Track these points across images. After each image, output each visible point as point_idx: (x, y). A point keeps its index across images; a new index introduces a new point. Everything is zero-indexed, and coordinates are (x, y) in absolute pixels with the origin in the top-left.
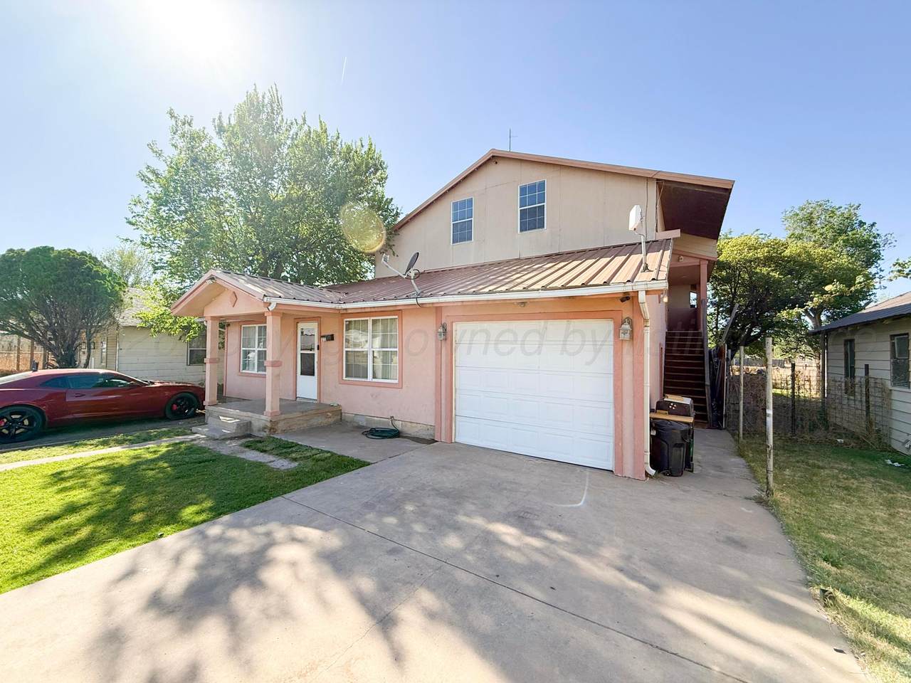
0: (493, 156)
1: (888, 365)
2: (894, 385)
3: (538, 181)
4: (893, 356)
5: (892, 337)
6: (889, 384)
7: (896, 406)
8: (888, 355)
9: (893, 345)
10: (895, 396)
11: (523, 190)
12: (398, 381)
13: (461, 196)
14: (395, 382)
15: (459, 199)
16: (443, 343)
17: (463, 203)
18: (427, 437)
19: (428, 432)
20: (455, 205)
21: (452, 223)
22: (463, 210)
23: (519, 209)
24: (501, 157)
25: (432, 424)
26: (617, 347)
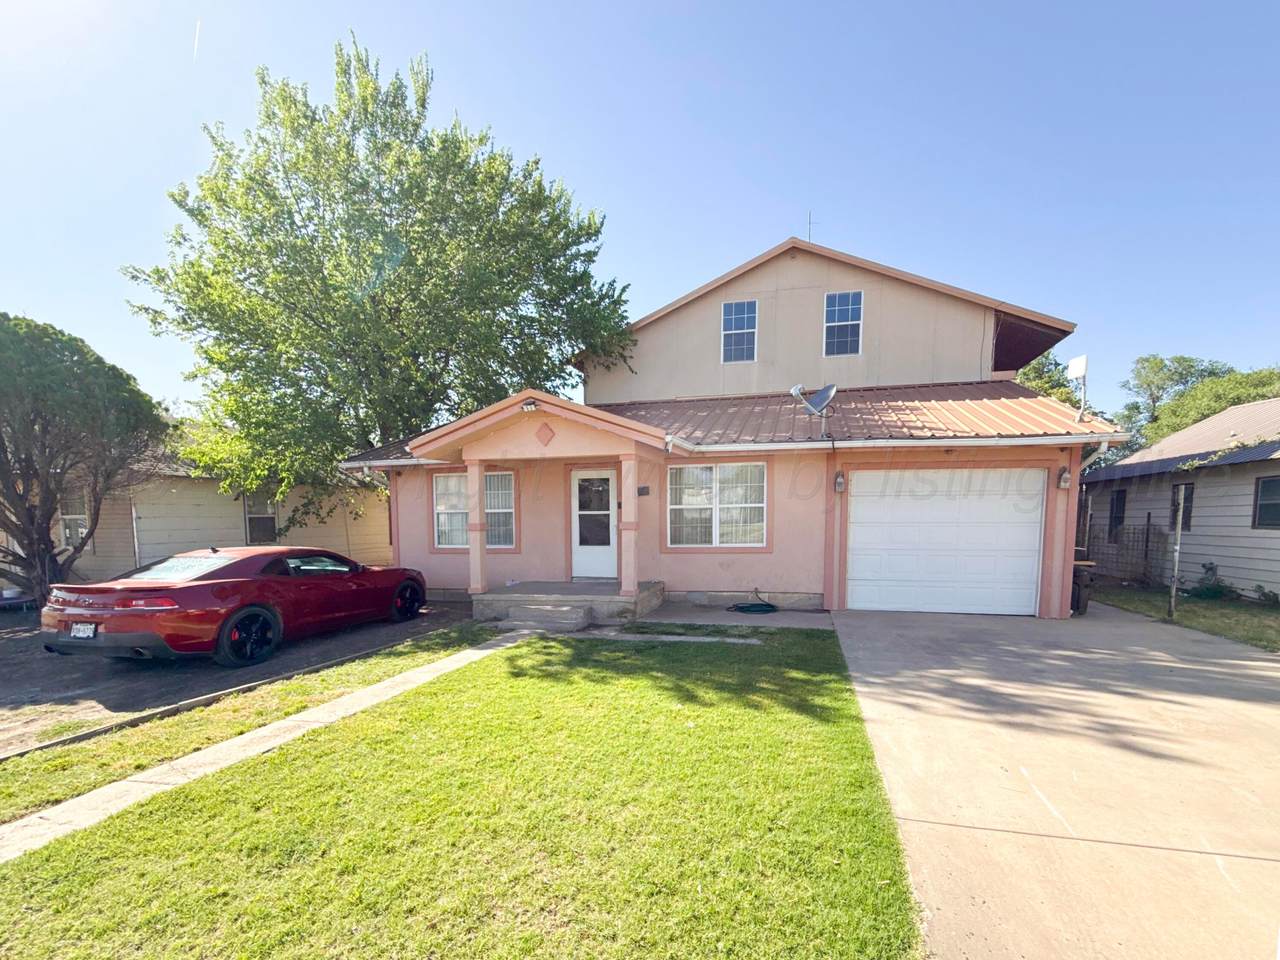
0: (793, 248)
1: (1167, 512)
3: (853, 291)
4: (1172, 505)
5: (1175, 486)
6: (1165, 530)
8: (1169, 504)
11: (831, 300)
12: (765, 544)
13: (738, 295)
14: (760, 545)
15: (734, 300)
16: (838, 496)
17: (740, 307)
18: (810, 608)
19: (812, 602)
20: (728, 307)
21: (723, 333)
22: (741, 317)
23: (825, 325)
24: (804, 250)
25: (820, 591)
26: (1051, 496)
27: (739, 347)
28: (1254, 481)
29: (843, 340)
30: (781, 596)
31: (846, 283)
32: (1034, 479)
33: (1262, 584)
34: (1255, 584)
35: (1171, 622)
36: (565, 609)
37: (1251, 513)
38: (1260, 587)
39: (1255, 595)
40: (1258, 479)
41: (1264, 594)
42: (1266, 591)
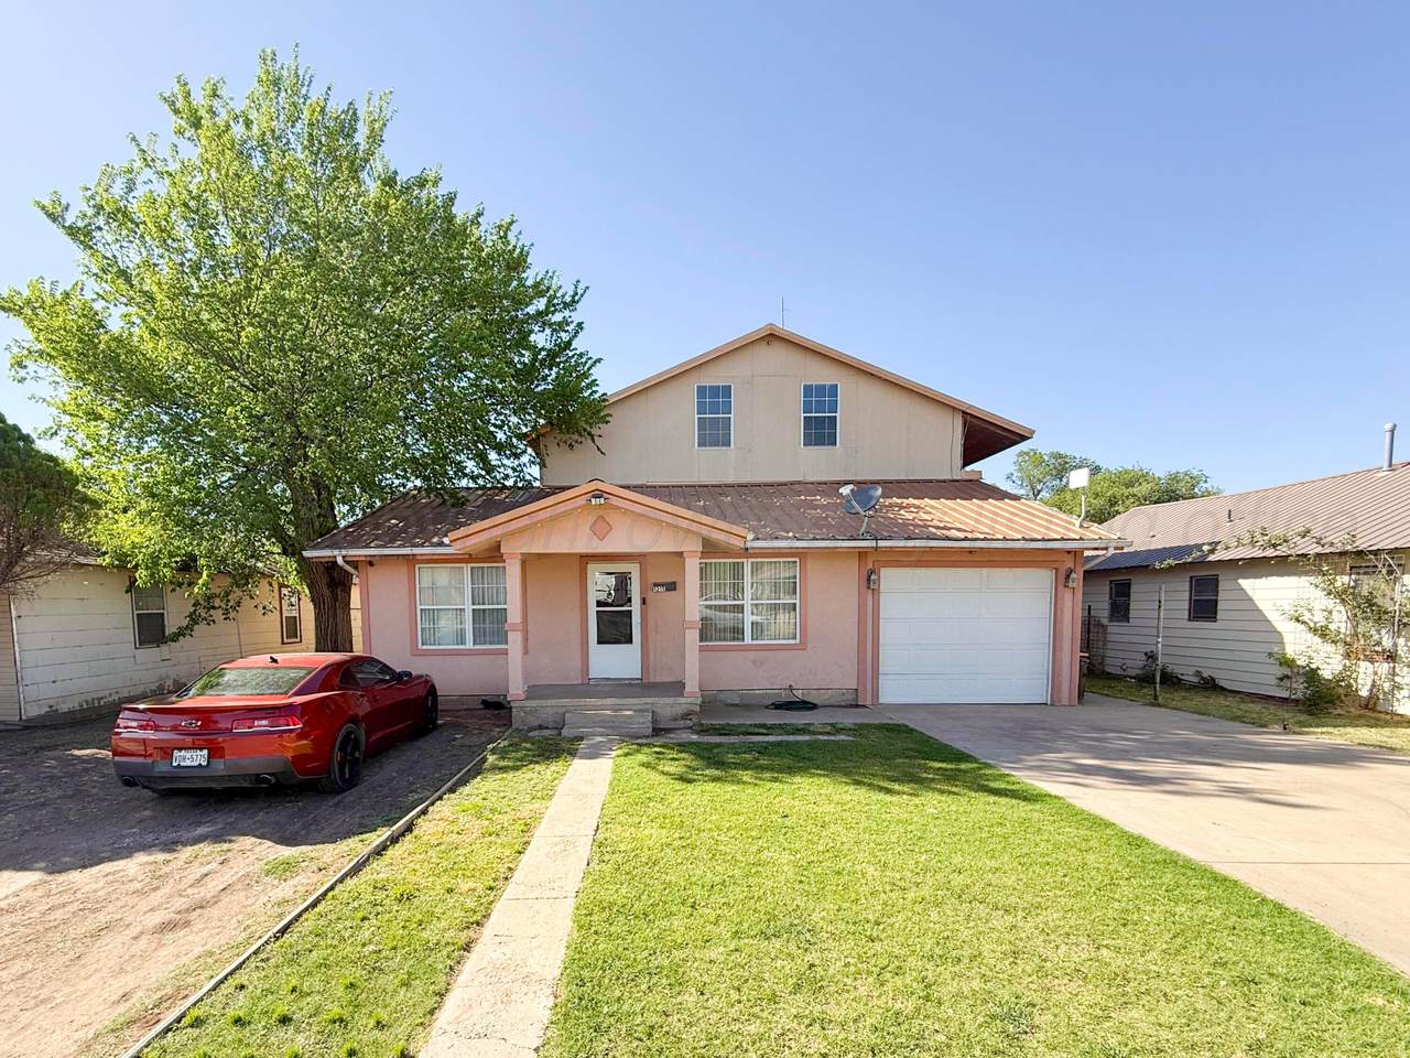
0: (771, 334)
1: (1106, 605)
2: (1111, 621)
3: (830, 383)
4: (1111, 598)
5: (1111, 582)
6: (1105, 622)
7: (1110, 638)
8: (1107, 597)
9: (1111, 588)
10: (1109, 630)
11: (808, 390)
12: (798, 641)
13: (711, 379)
14: (793, 642)
15: (708, 382)
16: (870, 592)
17: (715, 391)
18: (843, 703)
19: (844, 698)
20: (702, 390)
21: (696, 416)
22: (715, 400)
23: (803, 415)
24: (780, 337)
25: (855, 687)
26: (1060, 595)
27: (714, 433)
28: (1188, 579)
29: (820, 431)
30: (814, 692)
31: (823, 375)
32: (1043, 578)
33: (1200, 669)
34: (1195, 669)
35: (1159, 705)
36: (628, 713)
37: (1187, 607)
38: (1198, 672)
39: (1196, 680)
40: (1191, 578)
41: (1203, 679)
42: (1205, 675)
